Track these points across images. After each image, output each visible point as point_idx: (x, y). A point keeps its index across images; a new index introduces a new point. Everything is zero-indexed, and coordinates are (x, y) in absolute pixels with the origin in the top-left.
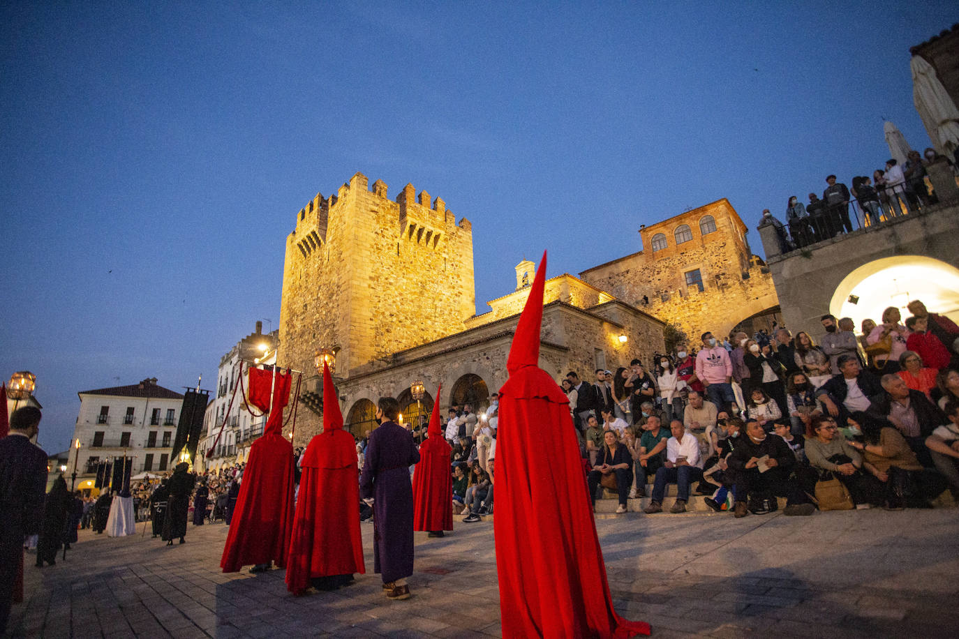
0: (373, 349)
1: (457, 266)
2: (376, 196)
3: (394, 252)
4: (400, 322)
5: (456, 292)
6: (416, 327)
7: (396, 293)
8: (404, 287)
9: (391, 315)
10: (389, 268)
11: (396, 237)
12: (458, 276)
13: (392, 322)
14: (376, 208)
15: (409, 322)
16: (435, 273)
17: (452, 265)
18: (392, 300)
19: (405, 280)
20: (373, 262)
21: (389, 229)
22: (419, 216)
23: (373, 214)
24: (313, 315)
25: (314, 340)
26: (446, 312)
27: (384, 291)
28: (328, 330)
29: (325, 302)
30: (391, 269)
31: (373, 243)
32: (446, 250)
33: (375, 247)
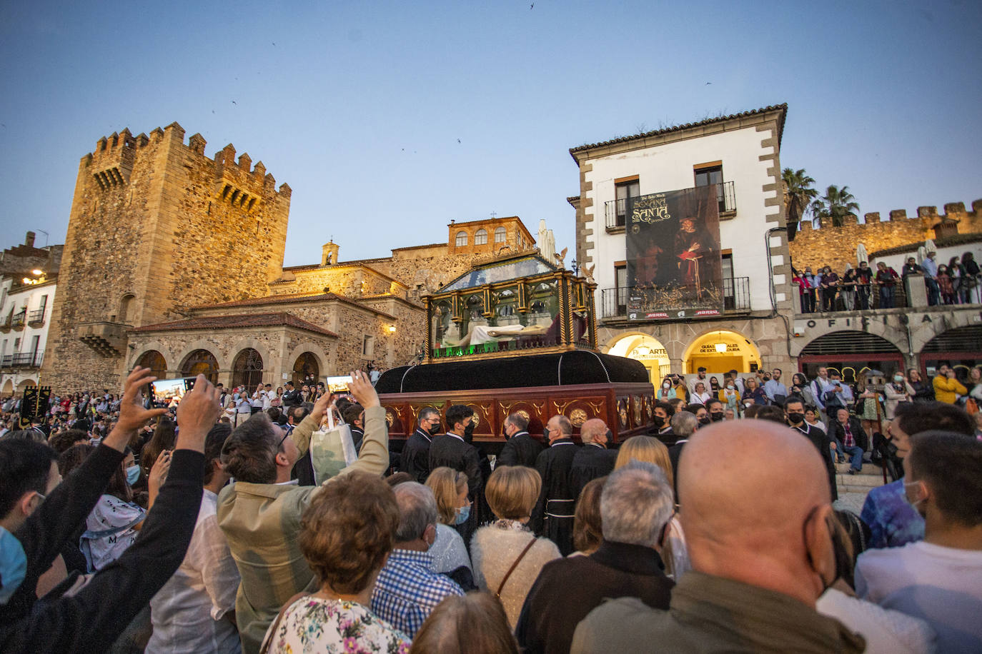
0: (169, 302)
1: (269, 230)
2: (192, 151)
3: (204, 211)
4: (202, 278)
5: (265, 254)
6: (218, 285)
7: (202, 251)
8: (211, 246)
9: (194, 272)
10: (197, 226)
11: (209, 196)
12: (270, 240)
13: (194, 278)
14: (190, 164)
15: (211, 280)
16: (246, 235)
17: (265, 229)
18: (196, 257)
19: (212, 239)
20: (180, 218)
21: (203, 187)
22: (236, 179)
23: (186, 169)
24: (107, 255)
25: (105, 282)
26: (252, 273)
27: (189, 248)
28: (122, 276)
29: (122, 246)
30: (199, 227)
31: (183, 199)
32: (261, 214)
33: (185, 203)
